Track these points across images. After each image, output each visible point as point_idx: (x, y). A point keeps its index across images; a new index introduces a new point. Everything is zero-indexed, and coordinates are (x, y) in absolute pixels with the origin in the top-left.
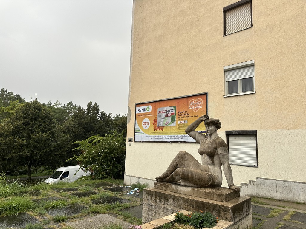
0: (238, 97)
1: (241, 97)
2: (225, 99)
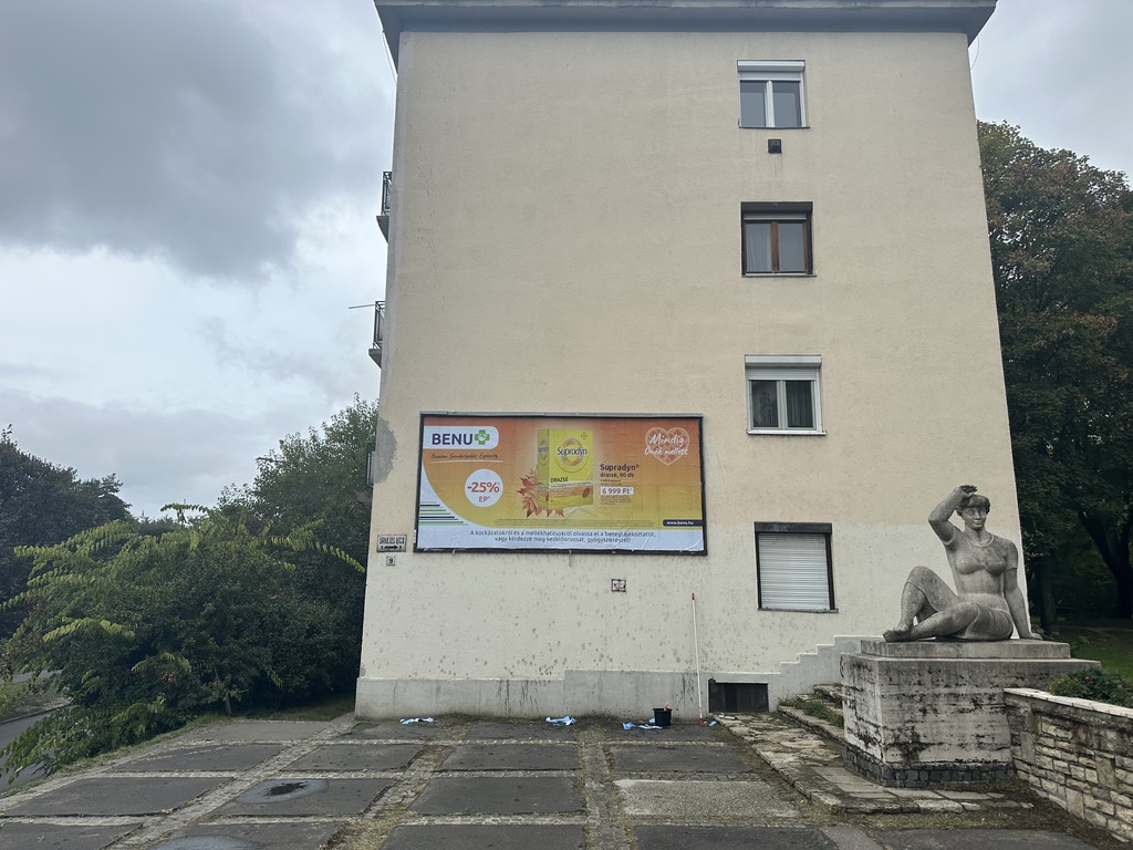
2: (750, 439)
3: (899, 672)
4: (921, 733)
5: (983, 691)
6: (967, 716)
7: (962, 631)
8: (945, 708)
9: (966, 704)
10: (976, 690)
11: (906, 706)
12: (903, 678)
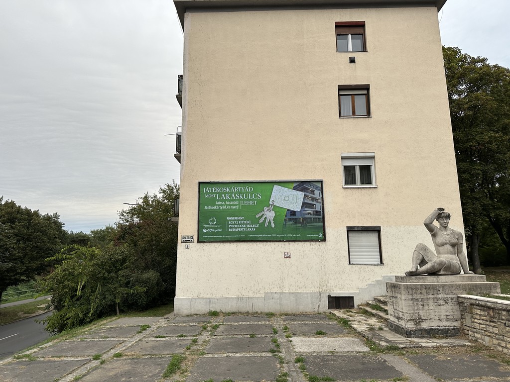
0: (360, 189)
1: (362, 189)
2: (343, 190)
3: (412, 289)
4: (422, 314)
5: (448, 296)
6: (442, 307)
7: (439, 271)
8: (432, 304)
9: (441, 302)
10: (446, 296)
11: (415, 303)
12: (414, 291)
